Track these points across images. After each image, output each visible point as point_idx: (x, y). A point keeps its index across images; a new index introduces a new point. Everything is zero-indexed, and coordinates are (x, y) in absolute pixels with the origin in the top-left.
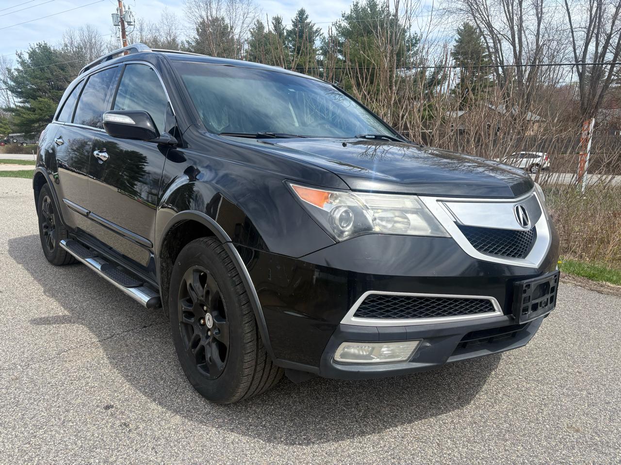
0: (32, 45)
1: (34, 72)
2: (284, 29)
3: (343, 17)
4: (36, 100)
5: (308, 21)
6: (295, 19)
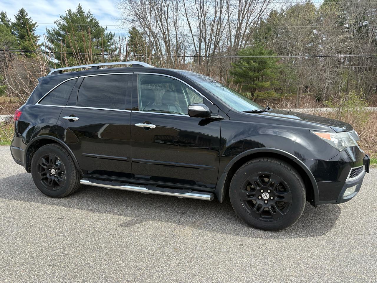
2: (9, 21)
3: (61, 18)
5: (28, 17)
6: (18, 15)
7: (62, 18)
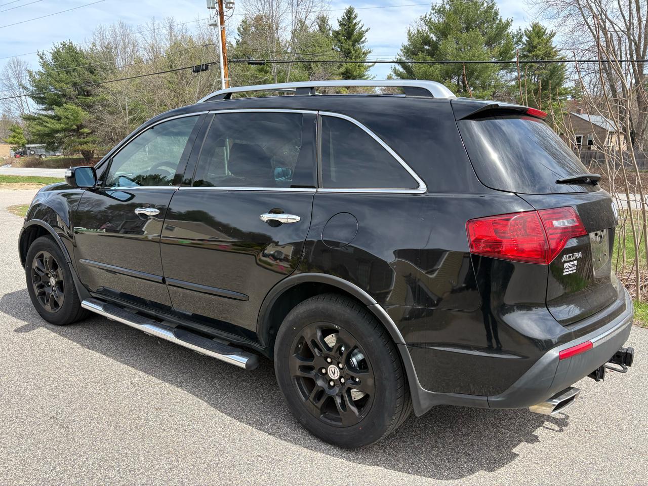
0: (56, 44)
1: (59, 75)
2: (329, 29)
4: (61, 107)
5: (357, 20)
6: (343, 19)
7: (435, 9)
